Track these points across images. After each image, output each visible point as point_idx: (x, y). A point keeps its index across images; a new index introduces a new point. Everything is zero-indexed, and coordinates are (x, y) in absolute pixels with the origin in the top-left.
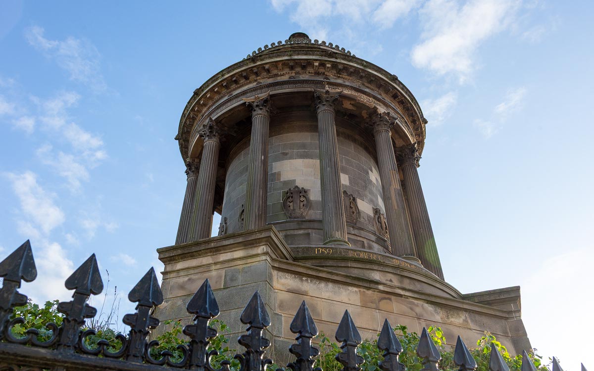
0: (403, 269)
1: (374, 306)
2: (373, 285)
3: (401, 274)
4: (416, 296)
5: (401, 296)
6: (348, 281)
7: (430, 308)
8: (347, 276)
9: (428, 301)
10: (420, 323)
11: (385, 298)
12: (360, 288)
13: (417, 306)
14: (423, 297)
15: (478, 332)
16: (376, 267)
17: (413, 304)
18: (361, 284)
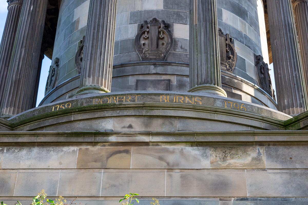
0: (152, 107)
1: (98, 165)
2: (100, 138)
3: (148, 114)
4: (171, 139)
5: (147, 144)
6: (62, 139)
7: (194, 151)
8: (58, 135)
9: (192, 142)
10: (170, 176)
11: (120, 152)
12: (81, 145)
13: (173, 152)
14: (183, 139)
15: (279, 171)
16: (107, 114)
17: (167, 151)
18: (80, 140)
